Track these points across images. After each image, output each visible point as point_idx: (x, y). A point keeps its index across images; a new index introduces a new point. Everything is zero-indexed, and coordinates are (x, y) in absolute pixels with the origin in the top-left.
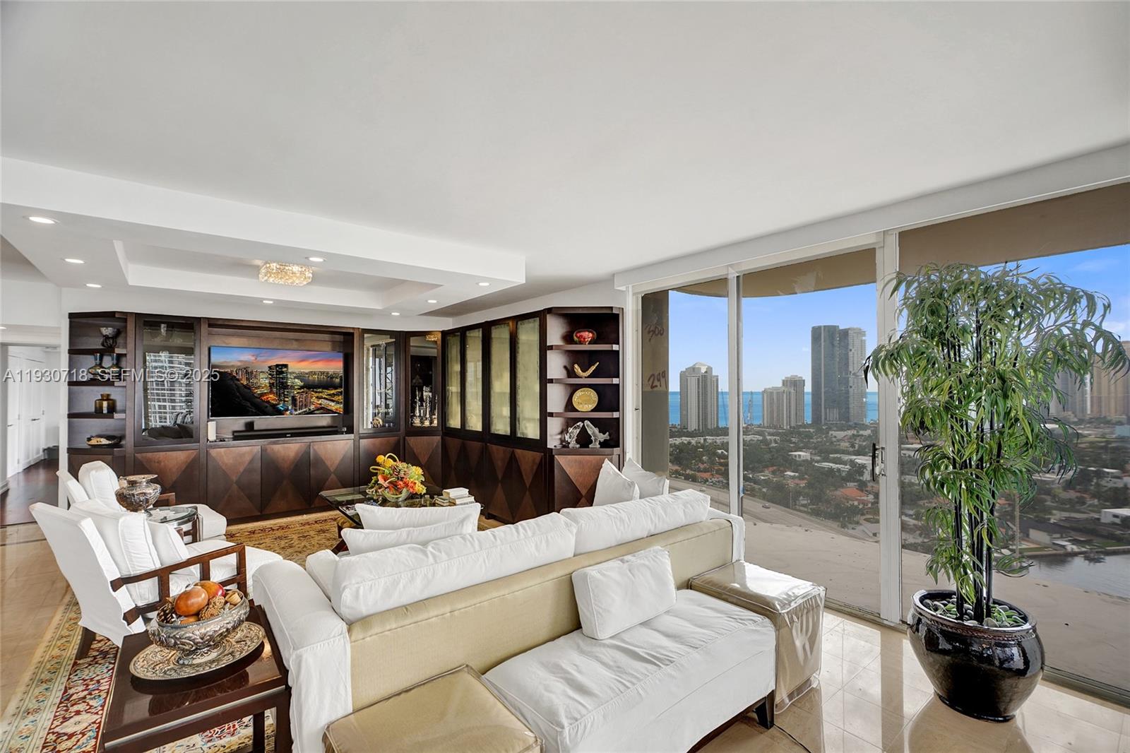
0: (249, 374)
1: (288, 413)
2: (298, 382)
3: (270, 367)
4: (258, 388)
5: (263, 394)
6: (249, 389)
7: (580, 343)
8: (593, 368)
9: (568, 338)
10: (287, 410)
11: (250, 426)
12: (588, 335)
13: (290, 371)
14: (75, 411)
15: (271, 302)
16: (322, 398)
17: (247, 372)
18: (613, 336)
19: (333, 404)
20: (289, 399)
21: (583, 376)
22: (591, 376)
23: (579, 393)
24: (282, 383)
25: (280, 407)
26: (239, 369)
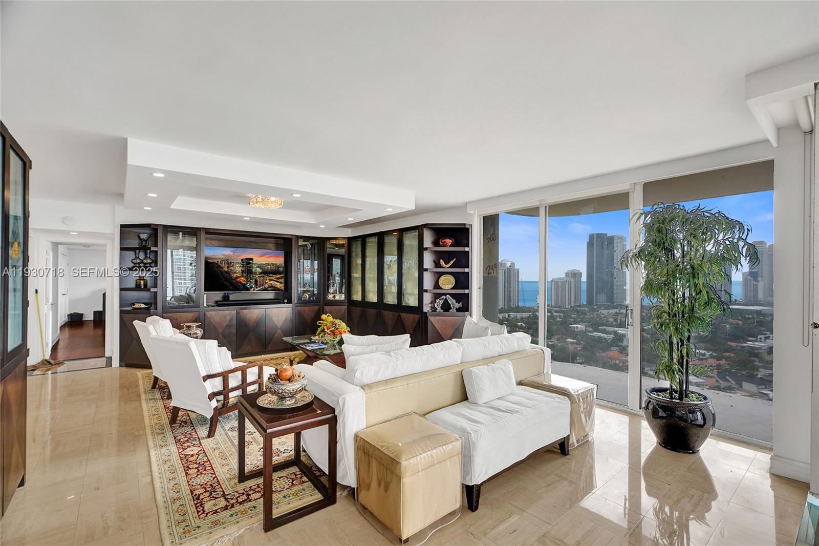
0: (229, 264)
1: (252, 289)
2: (259, 270)
3: (242, 260)
4: (234, 273)
5: (237, 277)
6: (229, 274)
7: (444, 246)
8: (452, 262)
9: (436, 243)
10: (252, 287)
11: (226, 298)
12: (449, 241)
13: (254, 262)
14: (123, 287)
15: (248, 219)
16: (272, 280)
17: (228, 263)
18: (465, 242)
19: (278, 284)
20: (253, 281)
21: (446, 267)
22: (451, 267)
23: (442, 278)
24: (249, 270)
25: (248, 286)
26: (223, 260)
